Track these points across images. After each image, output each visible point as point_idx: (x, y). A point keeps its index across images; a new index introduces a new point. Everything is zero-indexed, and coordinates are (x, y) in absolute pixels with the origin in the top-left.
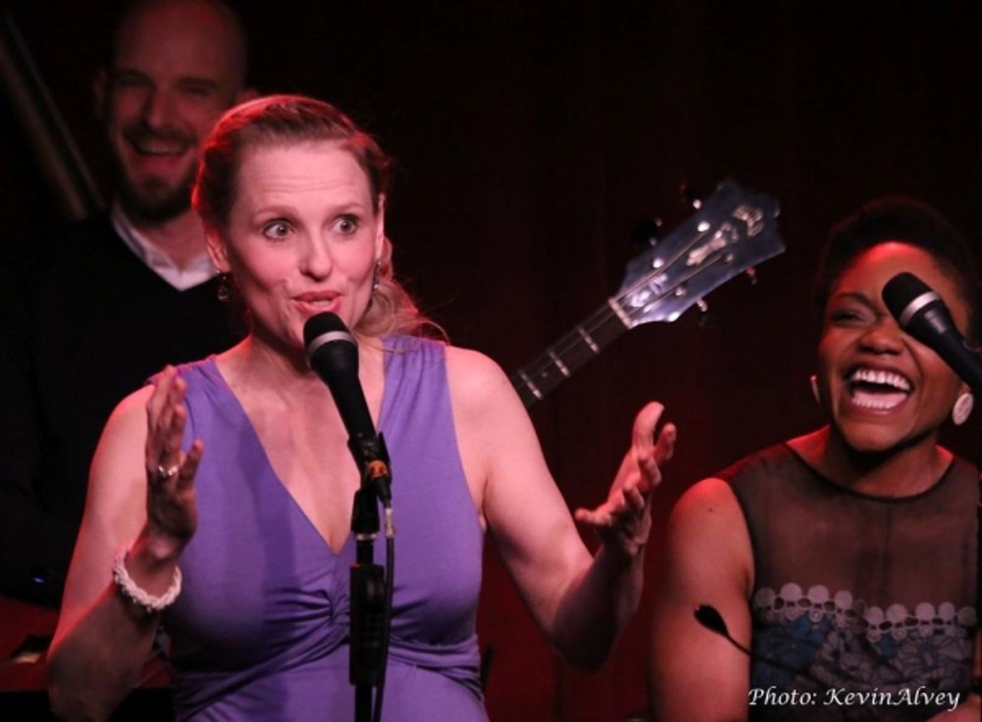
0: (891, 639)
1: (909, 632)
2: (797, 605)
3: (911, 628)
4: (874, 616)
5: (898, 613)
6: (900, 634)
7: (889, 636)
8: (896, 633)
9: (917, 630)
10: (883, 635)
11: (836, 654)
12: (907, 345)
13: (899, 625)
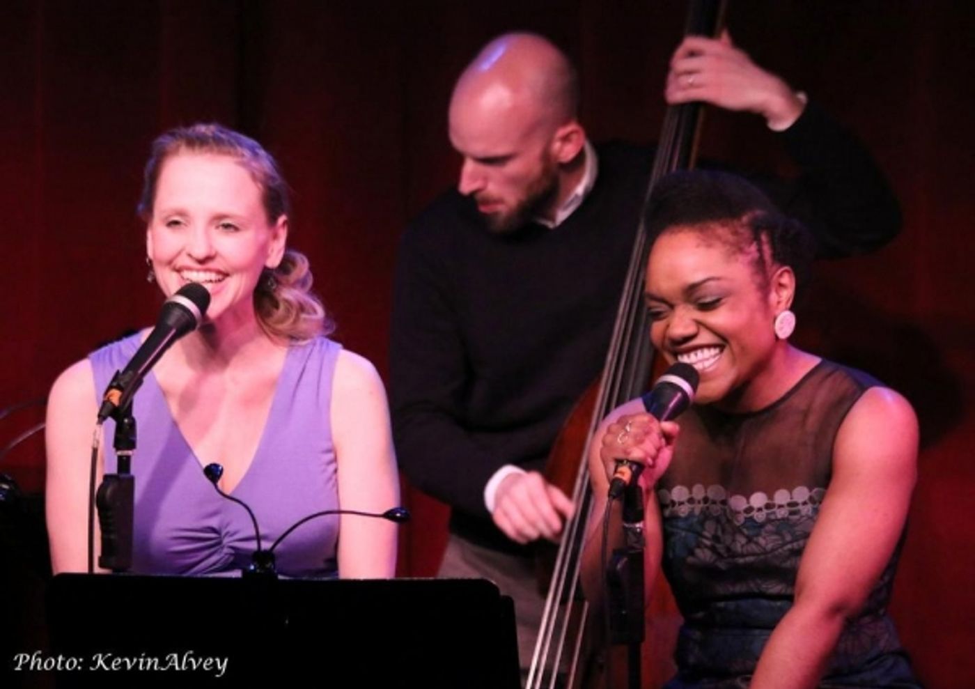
0: (755, 521)
1: (768, 514)
2: (686, 504)
3: (769, 511)
4: (738, 503)
5: (758, 499)
6: (760, 517)
7: (751, 519)
8: (757, 516)
9: (774, 513)
10: (746, 518)
11: (716, 538)
12: (699, 324)
13: (760, 510)
